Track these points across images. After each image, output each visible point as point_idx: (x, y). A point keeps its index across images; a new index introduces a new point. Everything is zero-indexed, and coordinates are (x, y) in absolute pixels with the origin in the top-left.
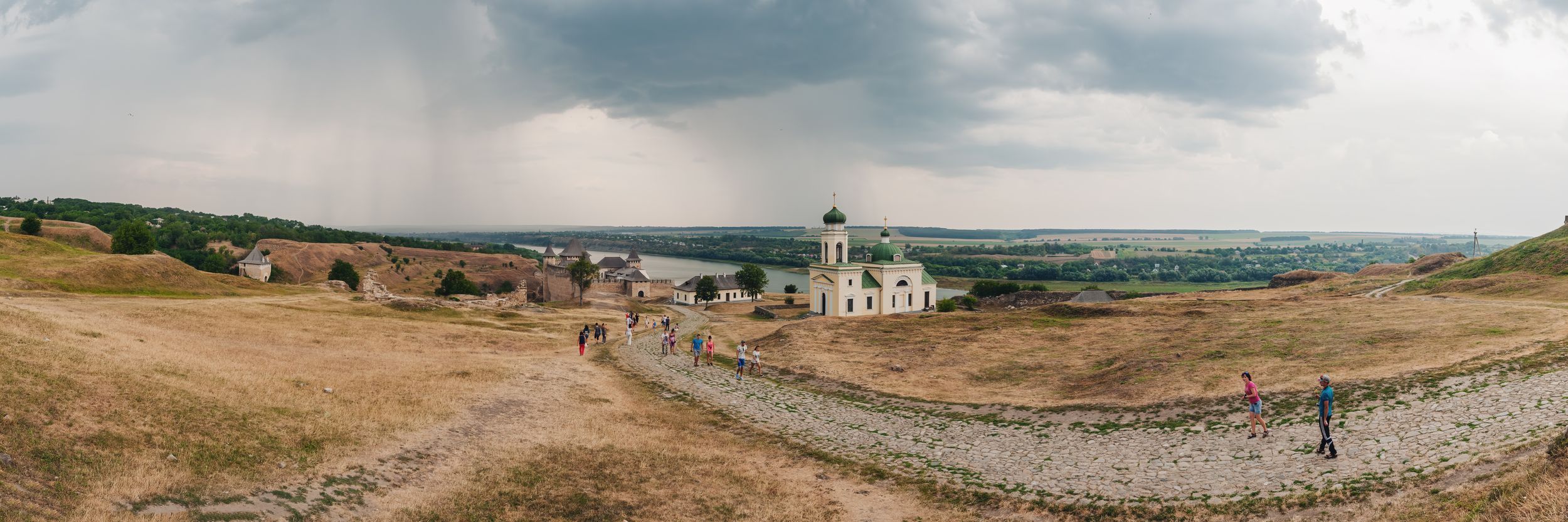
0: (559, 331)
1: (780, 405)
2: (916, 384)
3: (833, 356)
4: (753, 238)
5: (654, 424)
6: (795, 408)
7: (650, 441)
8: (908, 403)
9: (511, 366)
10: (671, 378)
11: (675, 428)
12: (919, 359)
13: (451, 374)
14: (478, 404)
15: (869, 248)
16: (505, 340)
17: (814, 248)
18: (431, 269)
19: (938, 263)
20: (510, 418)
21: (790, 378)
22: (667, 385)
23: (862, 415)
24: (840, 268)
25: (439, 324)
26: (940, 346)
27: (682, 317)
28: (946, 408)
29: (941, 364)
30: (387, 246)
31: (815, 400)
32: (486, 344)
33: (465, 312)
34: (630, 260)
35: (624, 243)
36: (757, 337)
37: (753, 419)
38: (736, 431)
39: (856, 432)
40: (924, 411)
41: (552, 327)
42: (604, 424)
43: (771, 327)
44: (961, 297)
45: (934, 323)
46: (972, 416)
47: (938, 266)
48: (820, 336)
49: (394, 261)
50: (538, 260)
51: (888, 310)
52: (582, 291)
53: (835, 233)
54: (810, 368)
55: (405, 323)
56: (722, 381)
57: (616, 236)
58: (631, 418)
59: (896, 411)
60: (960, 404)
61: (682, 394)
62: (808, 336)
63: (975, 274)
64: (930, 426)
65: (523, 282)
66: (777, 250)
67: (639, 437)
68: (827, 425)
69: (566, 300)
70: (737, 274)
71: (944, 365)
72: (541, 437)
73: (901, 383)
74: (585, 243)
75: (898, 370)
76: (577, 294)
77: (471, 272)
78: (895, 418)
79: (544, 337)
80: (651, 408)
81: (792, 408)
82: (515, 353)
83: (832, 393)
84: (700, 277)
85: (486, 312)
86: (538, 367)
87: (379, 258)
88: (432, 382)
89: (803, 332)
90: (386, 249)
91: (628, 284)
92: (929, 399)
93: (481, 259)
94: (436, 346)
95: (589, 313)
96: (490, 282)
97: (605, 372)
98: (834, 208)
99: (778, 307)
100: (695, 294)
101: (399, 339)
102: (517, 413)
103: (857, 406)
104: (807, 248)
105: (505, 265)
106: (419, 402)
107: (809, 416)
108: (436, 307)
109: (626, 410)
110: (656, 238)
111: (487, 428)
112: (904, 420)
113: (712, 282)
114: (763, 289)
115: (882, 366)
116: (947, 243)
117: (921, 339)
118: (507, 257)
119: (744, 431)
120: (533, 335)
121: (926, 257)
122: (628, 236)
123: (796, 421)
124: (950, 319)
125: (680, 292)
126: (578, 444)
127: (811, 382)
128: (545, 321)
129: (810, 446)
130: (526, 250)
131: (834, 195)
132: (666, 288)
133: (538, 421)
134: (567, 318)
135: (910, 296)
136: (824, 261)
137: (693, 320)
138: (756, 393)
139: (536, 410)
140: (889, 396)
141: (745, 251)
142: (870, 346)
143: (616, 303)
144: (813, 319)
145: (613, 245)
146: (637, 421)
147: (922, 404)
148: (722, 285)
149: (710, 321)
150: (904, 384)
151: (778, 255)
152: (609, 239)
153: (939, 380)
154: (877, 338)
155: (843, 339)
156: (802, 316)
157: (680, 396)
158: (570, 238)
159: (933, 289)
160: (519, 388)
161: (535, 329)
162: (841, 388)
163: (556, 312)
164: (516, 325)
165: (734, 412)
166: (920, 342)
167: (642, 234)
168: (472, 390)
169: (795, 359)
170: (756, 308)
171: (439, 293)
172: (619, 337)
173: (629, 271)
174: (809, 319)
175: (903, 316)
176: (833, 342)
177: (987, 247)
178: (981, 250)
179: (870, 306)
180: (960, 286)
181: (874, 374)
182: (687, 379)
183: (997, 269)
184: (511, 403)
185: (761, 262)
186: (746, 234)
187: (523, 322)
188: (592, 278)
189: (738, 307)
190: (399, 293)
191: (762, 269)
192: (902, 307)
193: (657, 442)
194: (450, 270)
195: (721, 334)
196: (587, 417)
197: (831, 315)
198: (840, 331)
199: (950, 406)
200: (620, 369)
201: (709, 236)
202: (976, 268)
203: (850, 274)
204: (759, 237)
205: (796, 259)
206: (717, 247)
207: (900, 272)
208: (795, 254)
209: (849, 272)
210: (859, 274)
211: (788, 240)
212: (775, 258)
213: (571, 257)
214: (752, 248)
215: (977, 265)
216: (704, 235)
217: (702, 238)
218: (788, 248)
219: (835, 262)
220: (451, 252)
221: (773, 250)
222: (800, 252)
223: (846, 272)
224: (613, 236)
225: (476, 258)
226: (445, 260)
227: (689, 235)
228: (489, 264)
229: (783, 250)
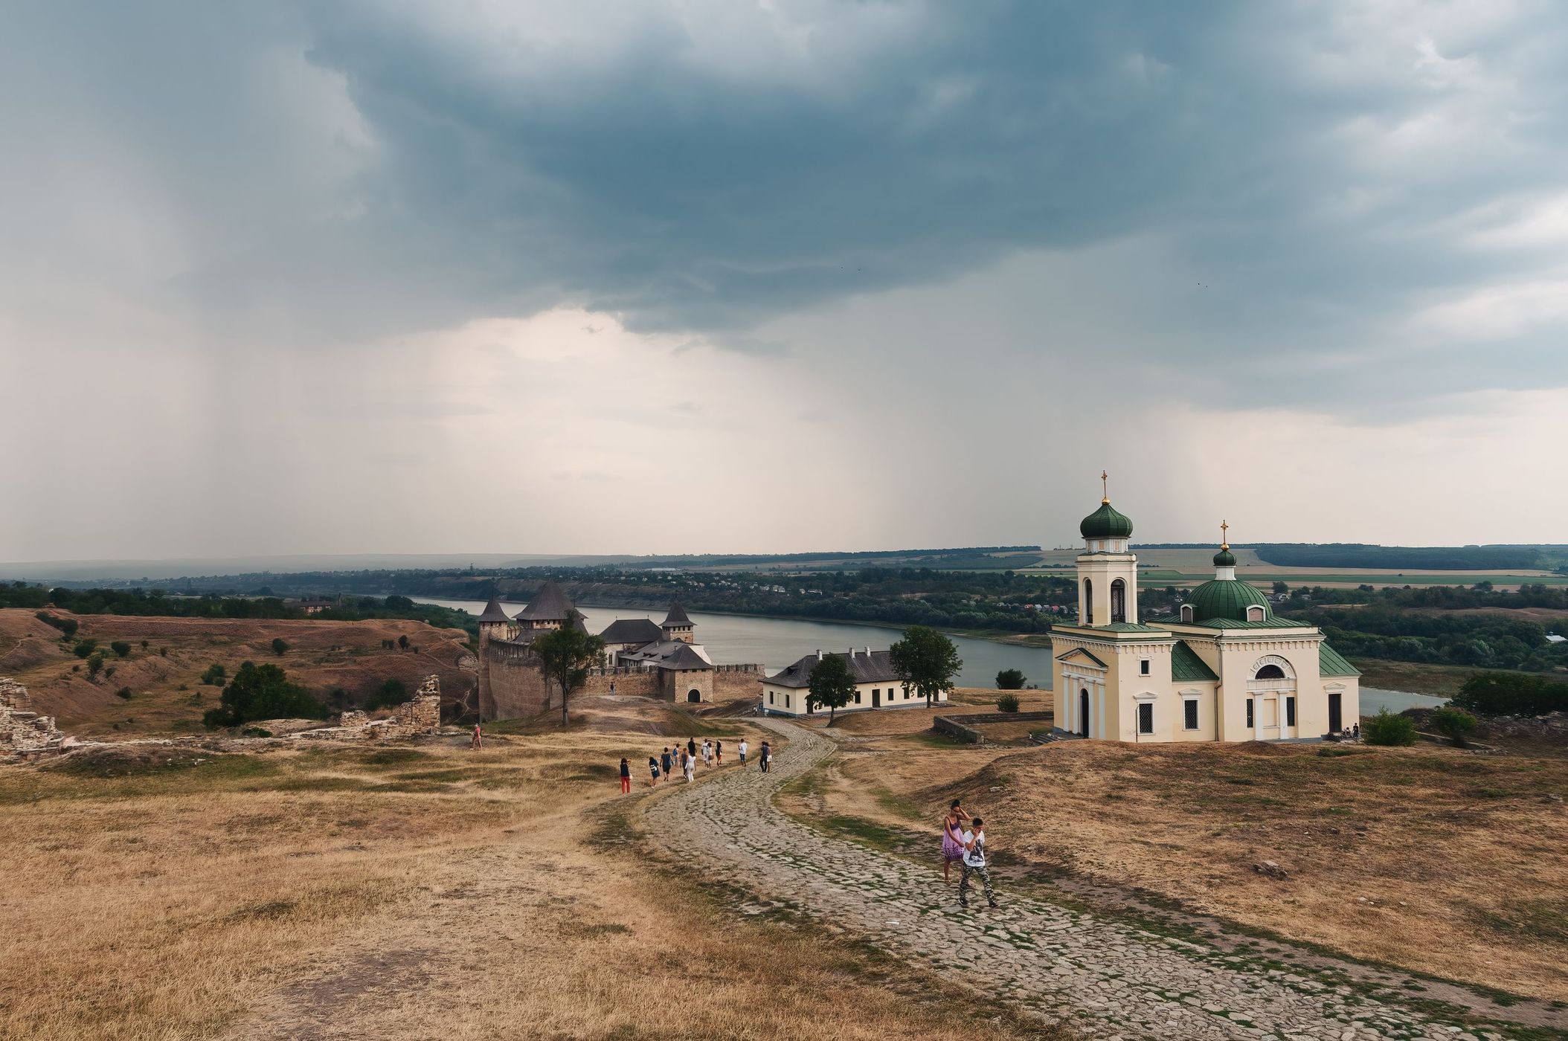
0: (516, 785)
1: (995, 932)
2: (1321, 912)
3: (1112, 828)
4: (926, 574)
5: (722, 974)
6: (1030, 941)
7: (714, 1012)
8: (1301, 956)
9: (400, 872)
10: (759, 872)
11: (769, 981)
12: (1326, 855)
13: (239, 916)
14: (310, 975)
15: (1185, 592)
16: (385, 815)
17: (1059, 591)
18: (195, 667)
19: (1360, 627)
20: (392, 994)
21: (1016, 873)
22: (751, 887)
23: (1188, 970)
24: (1120, 636)
25: (212, 795)
26: (1380, 828)
27: (781, 743)
28: (1407, 985)
29: (1383, 872)
30: (62, 614)
31: (1075, 925)
32: (336, 829)
33: (285, 760)
34: (671, 624)
35: (659, 589)
36: (942, 781)
37: (936, 961)
38: (900, 987)
39: (1176, 1010)
40: (1350, 984)
41: (499, 777)
42: (613, 981)
43: (971, 760)
44: (1429, 711)
45: (1359, 770)
46: (1491, 1022)
47: (1360, 635)
48: (1081, 784)
49: (82, 652)
50: (468, 630)
51: (1236, 732)
52: (567, 694)
53: (1109, 558)
54: (1058, 852)
55: (109, 807)
56: (868, 876)
57: (639, 576)
58: (671, 963)
59: (1272, 972)
60: (1452, 982)
61: (782, 905)
62: (1052, 782)
63: (1467, 657)
64: (1369, 1023)
65: (432, 681)
66: (978, 597)
67: (689, 1004)
68: (1104, 985)
69: (531, 717)
70: (894, 648)
71: (1396, 876)
72: (467, 1027)
73: (1282, 906)
74: (573, 592)
75: (1270, 872)
76: (556, 702)
77: (302, 665)
78: (1272, 988)
79: (478, 800)
80: (717, 939)
81: (1022, 939)
82: (408, 843)
83: (1112, 912)
84: (816, 657)
85: (338, 756)
86: (463, 868)
87: (34, 647)
88: (185, 944)
89: (1040, 773)
90: (56, 623)
91: (667, 676)
92: (1360, 955)
93: (328, 633)
94: (199, 853)
95: (583, 741)
96: (351, 684)
97: (616, 866)
98: (1105, 505)
99: (984, 719)
100: (807, 692)
101: (87, 852)
102: (410, 981)
103: (1174, 947)
104: (1044, 591)
105: (388, 644)
106: (141, 1005)
107: (1061, 960)
108: (206, 756)
109: (663, 947)
110: (725, 578)
111: (332, 1029)
112: (1294, 997)
113: (843, 668)
114: (950, 680)
115: (1230, 859)
116: (1381, 580)
117: (1326, 805)
118: (395, 627)
119: (916, 987)
120: (454, 796)
121: (1328, 612)
122: (664, 575)
123: (1033, 970)
124: (1403, 764)
125: (776, 690)
126: (553, 1033)
127: (1064, 883)
128: (481, 765)
129: (1068, 1030)
130: (439, 610)
131: (1104, 477)
132: (747, 681)
133: (461, 992)
134: (532, 754)
135: (1291, 703)
136: (1083, 620)
137: (804, 748)
138: (942, 903)
139: (457, 967)
140: (1251, 931)
141: (909, 601)
142: (1197, 812)
143: (641, 718)
144: (1064, 745)
145: (634, 595)
146: (685, 969)
147: (1341, 965)
148: (862, 673)
149: (840, 749)
150: (1289, 908)
151: (980, 606)
152: (624, 582)
153: (1383, 910)
154: (1215, 794)
155: (1133, 793)
156: (1038, 738)
157: (778, 910)
158: (541, 582)
159: (1350, 688)
160: (416, 922)
161: (460, 784)
162: (1134, 903)
163: (508, 742)
164: (412, 777)
165: (894, 945)
166: (1323, 813)
167: (692, 570)
168: (296, 945)
169: (1025, 831)
170: (937, 720)
171: (215, 721)
172: (646, 789)
173: (668, 649)
174: (1053, 744)
175: (1275, 747)
176: (1109, 796)
177: (1497, 588)
178: (1481, 595)
179: (1191, 721)
180: (1424, 686)
181: (1212, 877)
182: (792, 874)
183: (1533, 645)
184: (399, 957)
185: (945, 623)
186: (911, 566)
187: (429, 770)
188: (588, 666)
189: (899, 719)
190: (94, 733)
191: (948, 638)
192: (1269, 728)
193: (728, 1014)
194: (247, 665)
195: (864, 775)
196: (577, 969)
197: (1103, 736)
198: (1127, 774)
199: (1421, 983)
200: (650, 857)
201: (835, 573)
202: (1470, 641)
203: (1144, 649)
204: (940, 571)
205: (1022, 616)
206: (851, 594)
207: (1263, 647)
208: (1017, 604)
209: (1142, 643)
210: (1165, 649)
211: (1002, 575)
212: (974, 614)
213: (543, 621)
214: (924, 594)
215: (1470, 634)
216: (824, 569)
217: (820, 577)
218: (1002, 594)
219: (1109, 622)
220: (249, 621)
221: (969, 598)
222: (1031, 599)
223: (1135, 644)
224: (633, 575)
225: (315, 631)
226: (233, 641)
227: (792, 570)
228: (347, 645)
229: (992, 597)
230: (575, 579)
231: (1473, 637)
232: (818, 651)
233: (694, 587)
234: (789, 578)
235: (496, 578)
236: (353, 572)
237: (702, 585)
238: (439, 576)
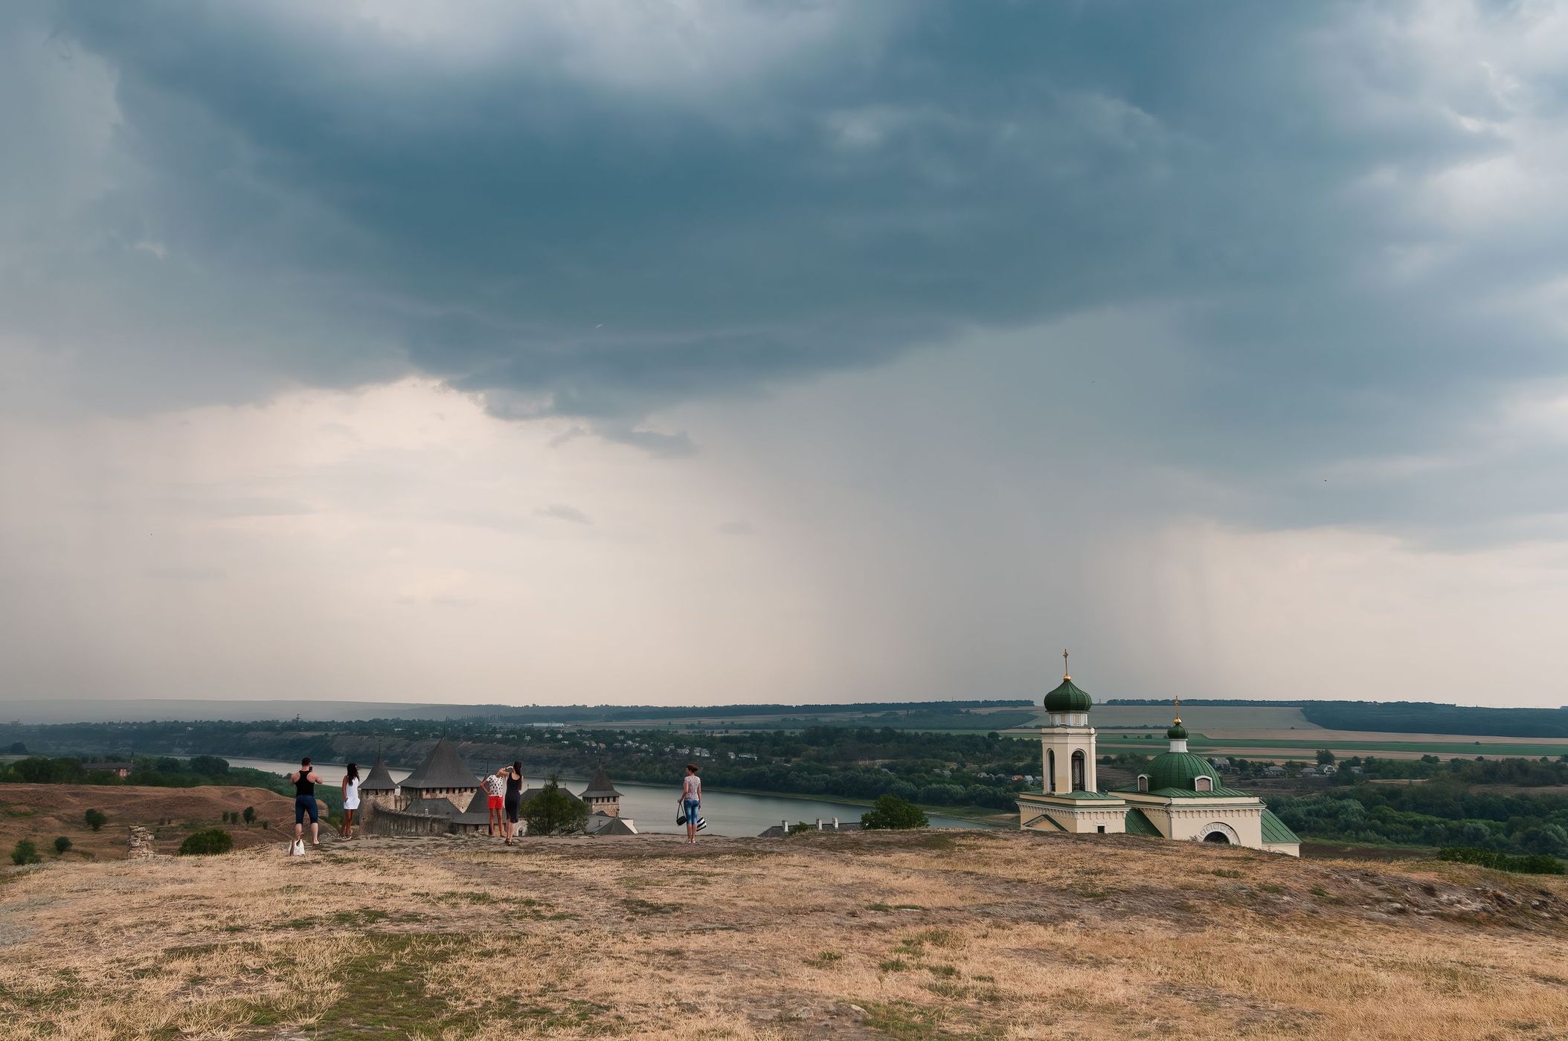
4: (888, 735)
15: (1142, 762)
24: (1078, 803)
34: (593, 794)
35: (544, 751)
47: (1418, 817)
53: (1069, 731)
57: (520, 734)
66: (954, 765)
84: (782, 828)
93: (155, 803)
98: (1066, 681)
105: (231, 817)
110: (632, 737)
118: (237, 796)
122: (554, 732)
131: (1066, 656)
136: (1047, 789)
141: (867, 770)
151: (957, 778)
152: (500, 741)
167: (590, 726)
185: (912, 798)
186: (869, 724)
201: (772, 732)
202: (1545, 826)
203: (1100, 816)
204: (906, 731)
205: (1008, 790)
206: (793, 760)
207: (1209, 814)
208: (1002, 775)
209: (1099, 810)
210: (1119, 816)
211: (983, 738)
212: (948, 787)
213: (434, 790)
214: (887, 761)
215: (1547, 817)
216: (758, 727)
217: (754, 737)
218: (984, 761)
219: (1070, 791)
220: (53, 786)
221: (943, 767)
222: (1019, 768)
223: (1092, 810)
224: (512, 732)
225: (137, 801)
226: (36, 812)
227: (717, 728)
228: (178, 818)
229: (971, 766)
230: (435, 736)
231: (1551, 821)
232: (784, 822)
233: (591, 749)
234: (713, 738)
235: (331, 734)
236: (135, 723)
237: (603, 746)
238: (254, 730)
